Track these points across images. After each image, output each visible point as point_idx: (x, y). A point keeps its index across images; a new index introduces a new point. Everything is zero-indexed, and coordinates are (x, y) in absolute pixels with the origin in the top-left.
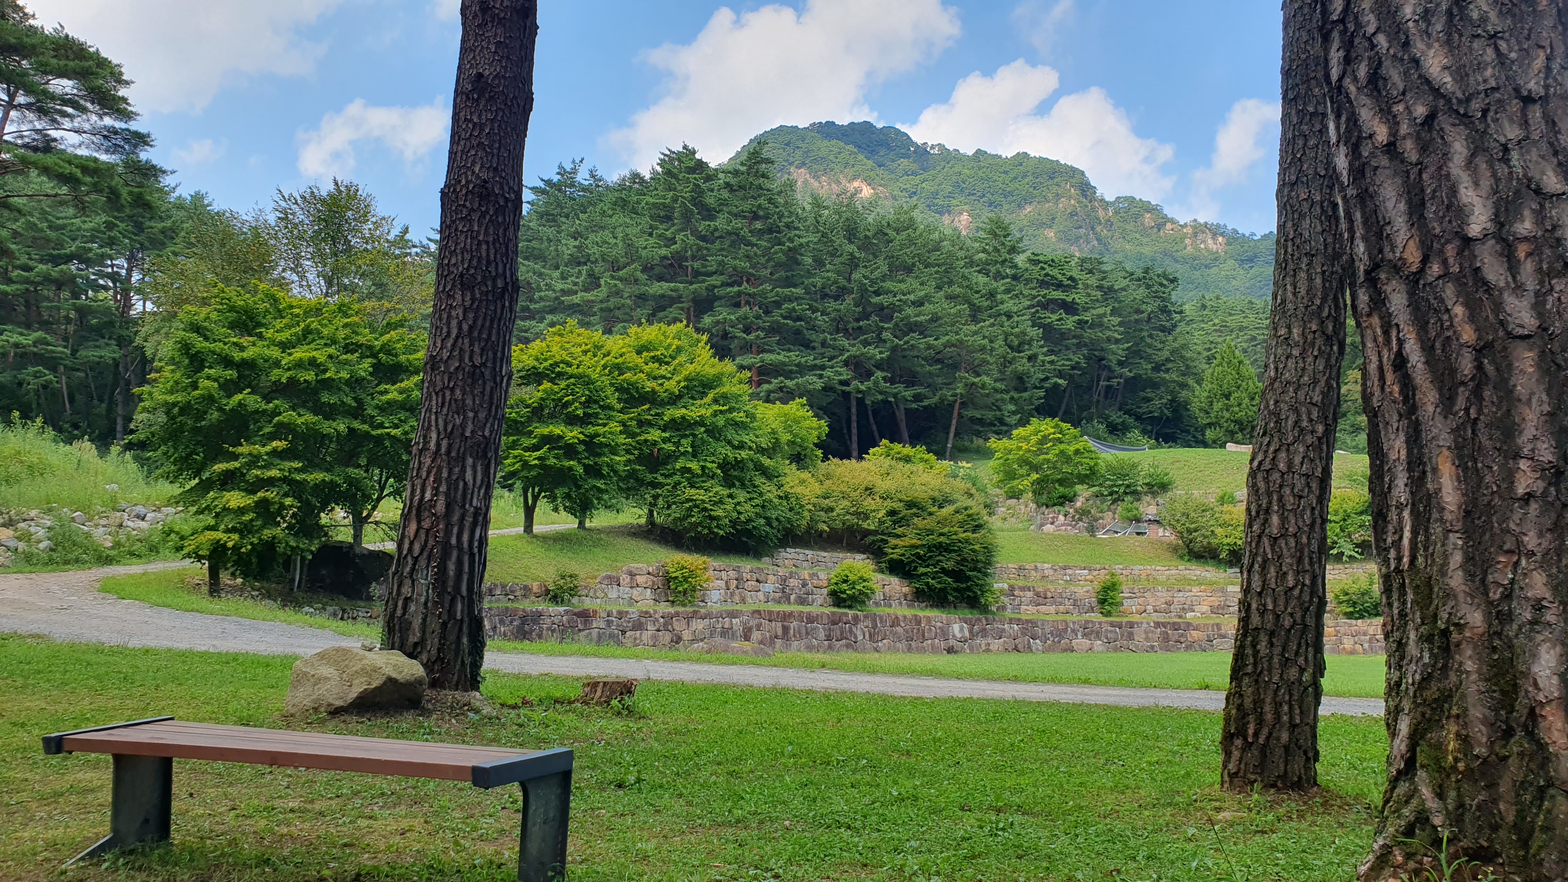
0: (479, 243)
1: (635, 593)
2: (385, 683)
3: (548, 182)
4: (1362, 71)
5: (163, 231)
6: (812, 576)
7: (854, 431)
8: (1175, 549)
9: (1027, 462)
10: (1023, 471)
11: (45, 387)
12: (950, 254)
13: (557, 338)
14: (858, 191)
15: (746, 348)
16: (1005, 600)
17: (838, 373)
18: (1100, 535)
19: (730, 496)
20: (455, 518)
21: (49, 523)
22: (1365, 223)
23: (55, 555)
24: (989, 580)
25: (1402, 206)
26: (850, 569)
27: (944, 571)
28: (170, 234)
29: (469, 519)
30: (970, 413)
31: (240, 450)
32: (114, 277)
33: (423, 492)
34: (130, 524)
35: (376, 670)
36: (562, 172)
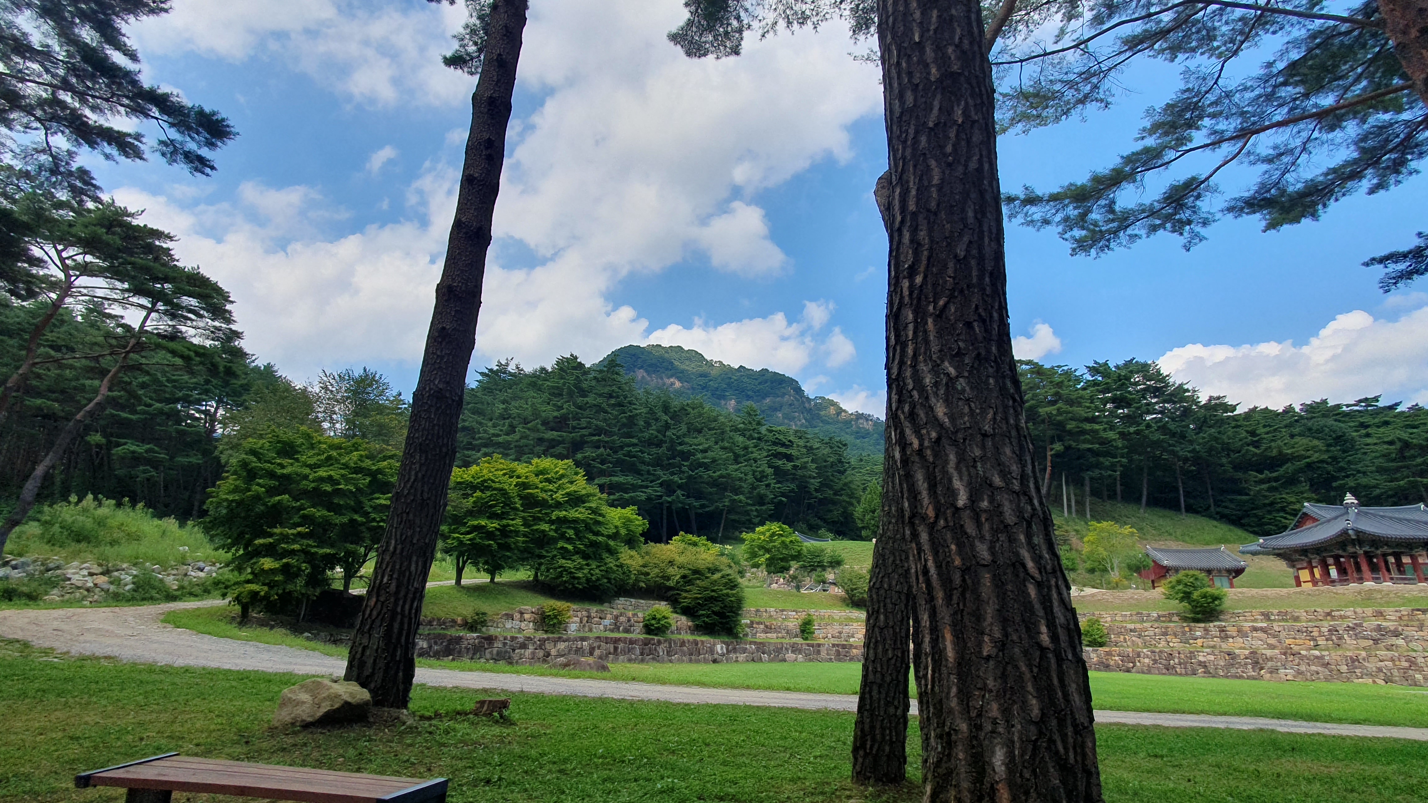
0: (434, 425)
1: (523, 625)
2: (343, 706)
3: (491, 370)
4: (907, 408)
5: (242, 386)
6: (634, 615)
7: (665, 525)
8: (843, 600)
9: (763, 547)
10: (761, 553)
11: (148, 480)
12: (723, 423)
13: (486, 465)
14: (672, 384)
15: (602, 473)
16: (748, 630)
17: (654, 490)
18: (802, 591)
19: (587, 565)
20: (402, 594)
21: (135, 573)
22: (909, 490)
23: (135, 594)
24: (739, 618)
25: (926, 485)
26: (657, 610)
27: (714, 612)
28: (246, 388)
29: (411, 596)
30: (733, 517)
31: (275, 530)
32: (206, 413)
33: (383, 577)
34: (193, 574)
35: (338, 696)
36: (500, 364)
